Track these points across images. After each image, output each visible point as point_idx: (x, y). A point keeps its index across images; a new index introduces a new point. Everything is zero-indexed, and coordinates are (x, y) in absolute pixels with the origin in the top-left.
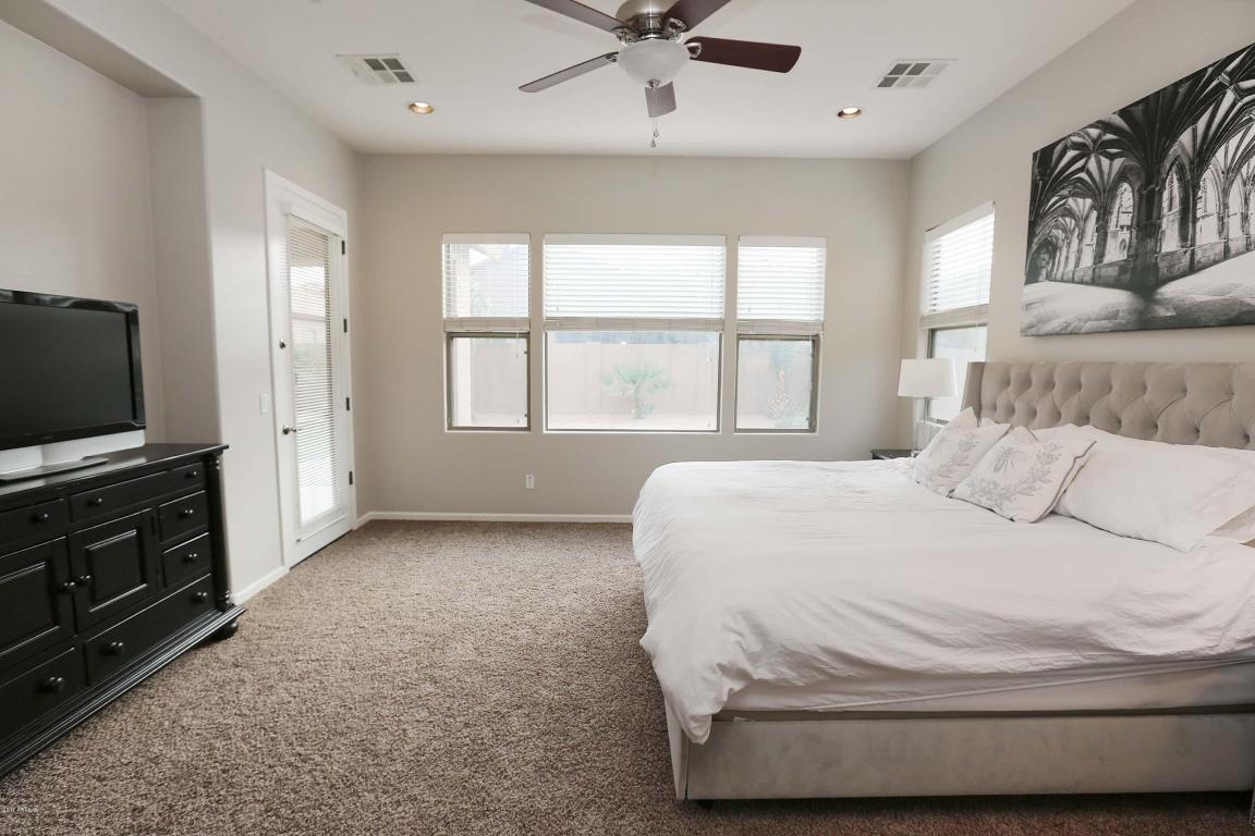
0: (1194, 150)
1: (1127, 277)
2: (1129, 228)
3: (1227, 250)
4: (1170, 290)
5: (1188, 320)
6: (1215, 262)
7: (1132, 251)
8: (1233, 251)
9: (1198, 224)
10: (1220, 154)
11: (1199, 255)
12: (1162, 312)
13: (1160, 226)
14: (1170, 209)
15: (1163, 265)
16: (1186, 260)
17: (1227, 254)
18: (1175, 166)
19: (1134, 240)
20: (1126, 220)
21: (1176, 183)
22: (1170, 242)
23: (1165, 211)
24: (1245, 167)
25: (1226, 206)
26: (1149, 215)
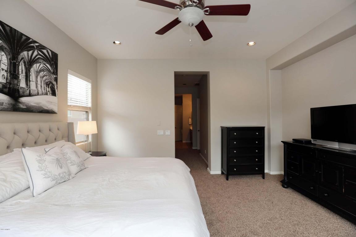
0: (28, 58)
1: (6, 90)
2: (6, 71)
4: (24, 100)
5: (29, 110)
6: (36, 95)
7: (8, 81)
8: (40, 94)
9: (31, 82)
10: (35, 65)
11: (31, 92)
12: (22, 106)
13: (19, 77)
14: (22, 73)
15: (21, 91)
16: (28, 92)
17: (38, 94)
18: (22, 60)
19: (9, 77)
20: (5, 68)
21: (23, 66)
22: (23, 84)
23: (20, 73)
24: (42, 72)
25: (37, 81)
26: (15, 71)
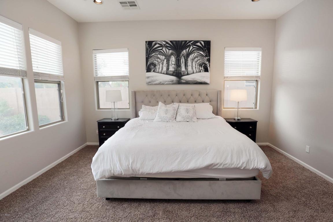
0: (186, 53)
1: (175, 74)
2: (174, 65)
3: (193, 72)
4: (184, 77)
5: (187, 83)
6: (192, 74)
7: (175, 69)
8: (194, 72)
9: (188, 67)
10: (191, 56)
11: (189, 72)
12: (183, 81)
13: (181, 66)
14: (183, 63)
15: (182, 73)
16: (186, 73)
17: (193, 73)
18: (183, 56)
19: (176, 67)
20: (174, 63)
21: (183, 59)
22: (183, 69)
23: (182, 63)
24: (197, 58)
25: (193, 65)
26: (179, 63)
